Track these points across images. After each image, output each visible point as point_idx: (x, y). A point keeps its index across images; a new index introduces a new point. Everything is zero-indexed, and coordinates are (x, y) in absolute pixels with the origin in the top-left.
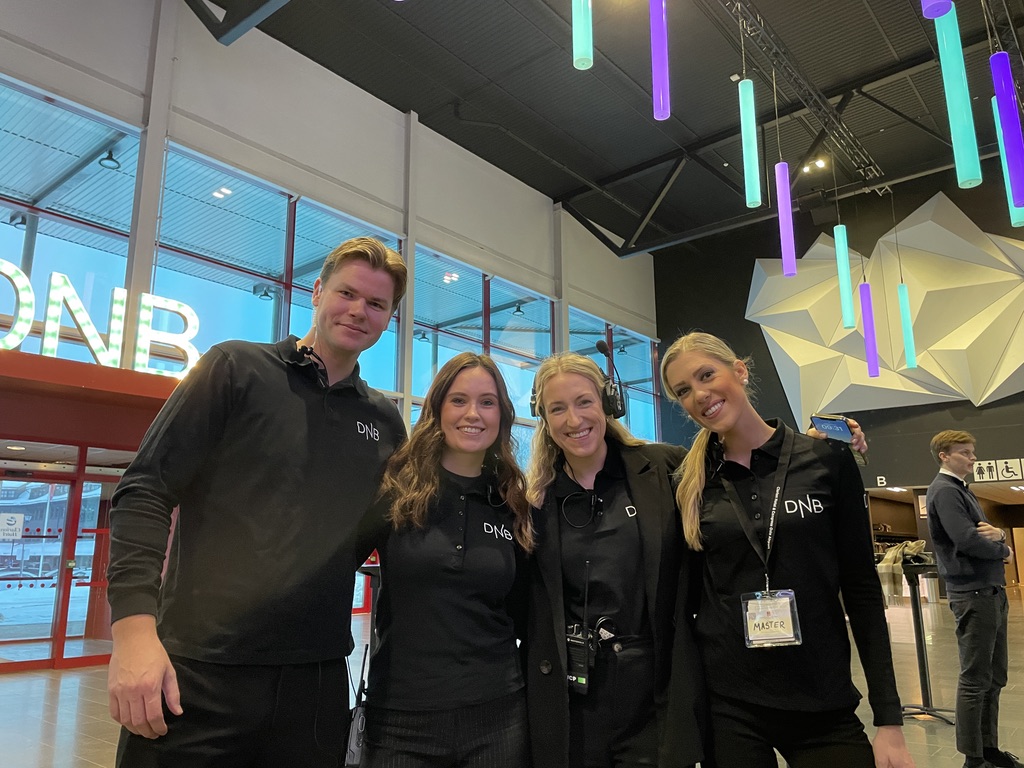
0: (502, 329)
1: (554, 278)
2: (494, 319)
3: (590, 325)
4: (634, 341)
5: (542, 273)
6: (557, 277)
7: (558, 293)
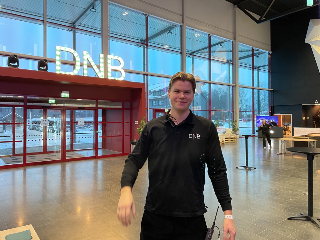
0: (215, 52)
1: (233, 33)
2: (212, 49)
3: (246, 48)
4: (262, 53)
5: (230, 32)
6: (235, 33)
7: (235, 39)
